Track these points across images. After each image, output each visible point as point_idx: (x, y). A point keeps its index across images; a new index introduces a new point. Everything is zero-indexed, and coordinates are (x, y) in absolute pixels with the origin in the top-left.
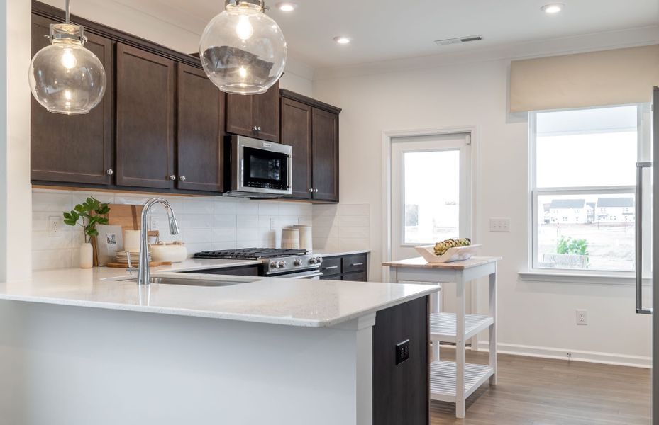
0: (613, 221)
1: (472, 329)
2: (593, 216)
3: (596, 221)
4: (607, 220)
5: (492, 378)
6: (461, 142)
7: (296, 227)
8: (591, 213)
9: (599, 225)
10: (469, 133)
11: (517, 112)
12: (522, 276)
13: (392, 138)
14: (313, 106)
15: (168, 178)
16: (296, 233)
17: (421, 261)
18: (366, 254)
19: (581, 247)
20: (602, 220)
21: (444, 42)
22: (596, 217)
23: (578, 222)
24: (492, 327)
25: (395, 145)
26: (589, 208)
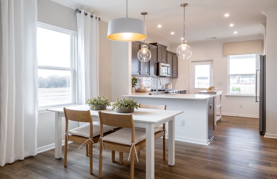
0: (246, 82)
1: (218, 106)
2: (239, 81)
3: (240, 82)
4: (244, 82)
5: (220, 119)
6: (210, 63)
7: (169, 84)
8: (238, 80)
9: (241, 84)
10: (212, 61)
11: (225, 55)
12: (226, 96)
13: (192, 62)
14: (173, 54)
15: (148, 73)
16: (169, 85)
17: (206, 91)
18: (185, 91)
19: (238, 89)
20: (242, 82)
21: (207, 39)
22: (240, 81)
23: (234, 83)
24: (221, 107)
25: (192, 63)
26: (238, 78)
